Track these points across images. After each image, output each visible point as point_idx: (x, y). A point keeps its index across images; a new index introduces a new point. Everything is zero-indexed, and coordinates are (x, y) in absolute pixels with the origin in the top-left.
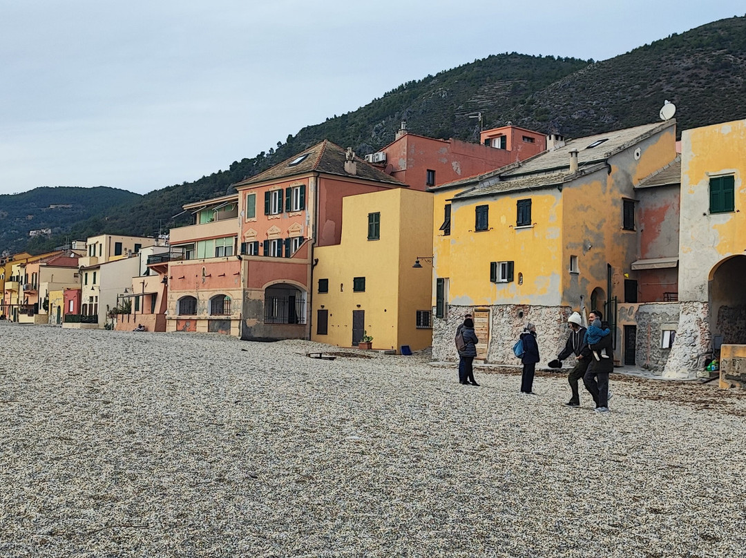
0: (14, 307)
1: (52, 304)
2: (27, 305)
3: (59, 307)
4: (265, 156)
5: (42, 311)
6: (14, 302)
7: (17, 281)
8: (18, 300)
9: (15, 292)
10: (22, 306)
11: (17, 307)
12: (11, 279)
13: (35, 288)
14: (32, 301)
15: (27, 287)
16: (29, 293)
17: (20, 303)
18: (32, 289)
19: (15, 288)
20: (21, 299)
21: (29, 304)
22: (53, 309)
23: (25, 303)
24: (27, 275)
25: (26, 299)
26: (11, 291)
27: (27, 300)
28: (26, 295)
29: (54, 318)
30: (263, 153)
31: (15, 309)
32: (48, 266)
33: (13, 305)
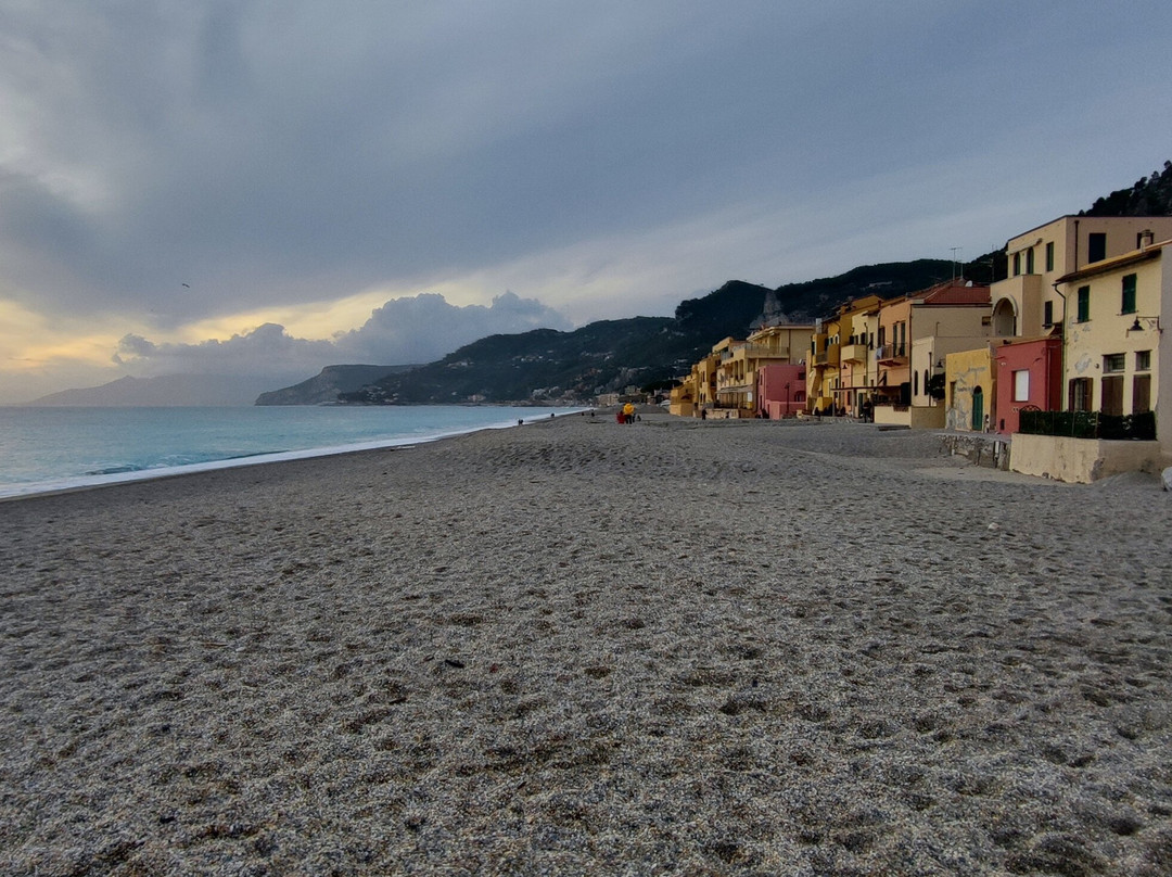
0: (859, 391)
1: (953, 384)
2: (885, 389)
3: (978, 390)
4: (1147, 182)
5: (921, 399)
6: (858, 382)
7: (863, 342)
8: (865, 378)
9: (860, 363)
10: (875, 389)
11: (864, 391)
12: (852, 341)
13: (902, 352)
14: (896, 379)
15: (884, 354)
16: (890, 364)
17: (869, 385)
18: (898, 355)
19: (861, 356)
20: (873, 376)
21: (889, 384)
22: (958, 394)
23: (881, 384)
24: (881, 330)
25: (882, 376)
26: (852, 362)
27: (885, 378)
28: (882, 368)
29: (963, 415)
30: (1144, 179)
31: (861, 394)
32: (927, 304)
33: (855, 389)
